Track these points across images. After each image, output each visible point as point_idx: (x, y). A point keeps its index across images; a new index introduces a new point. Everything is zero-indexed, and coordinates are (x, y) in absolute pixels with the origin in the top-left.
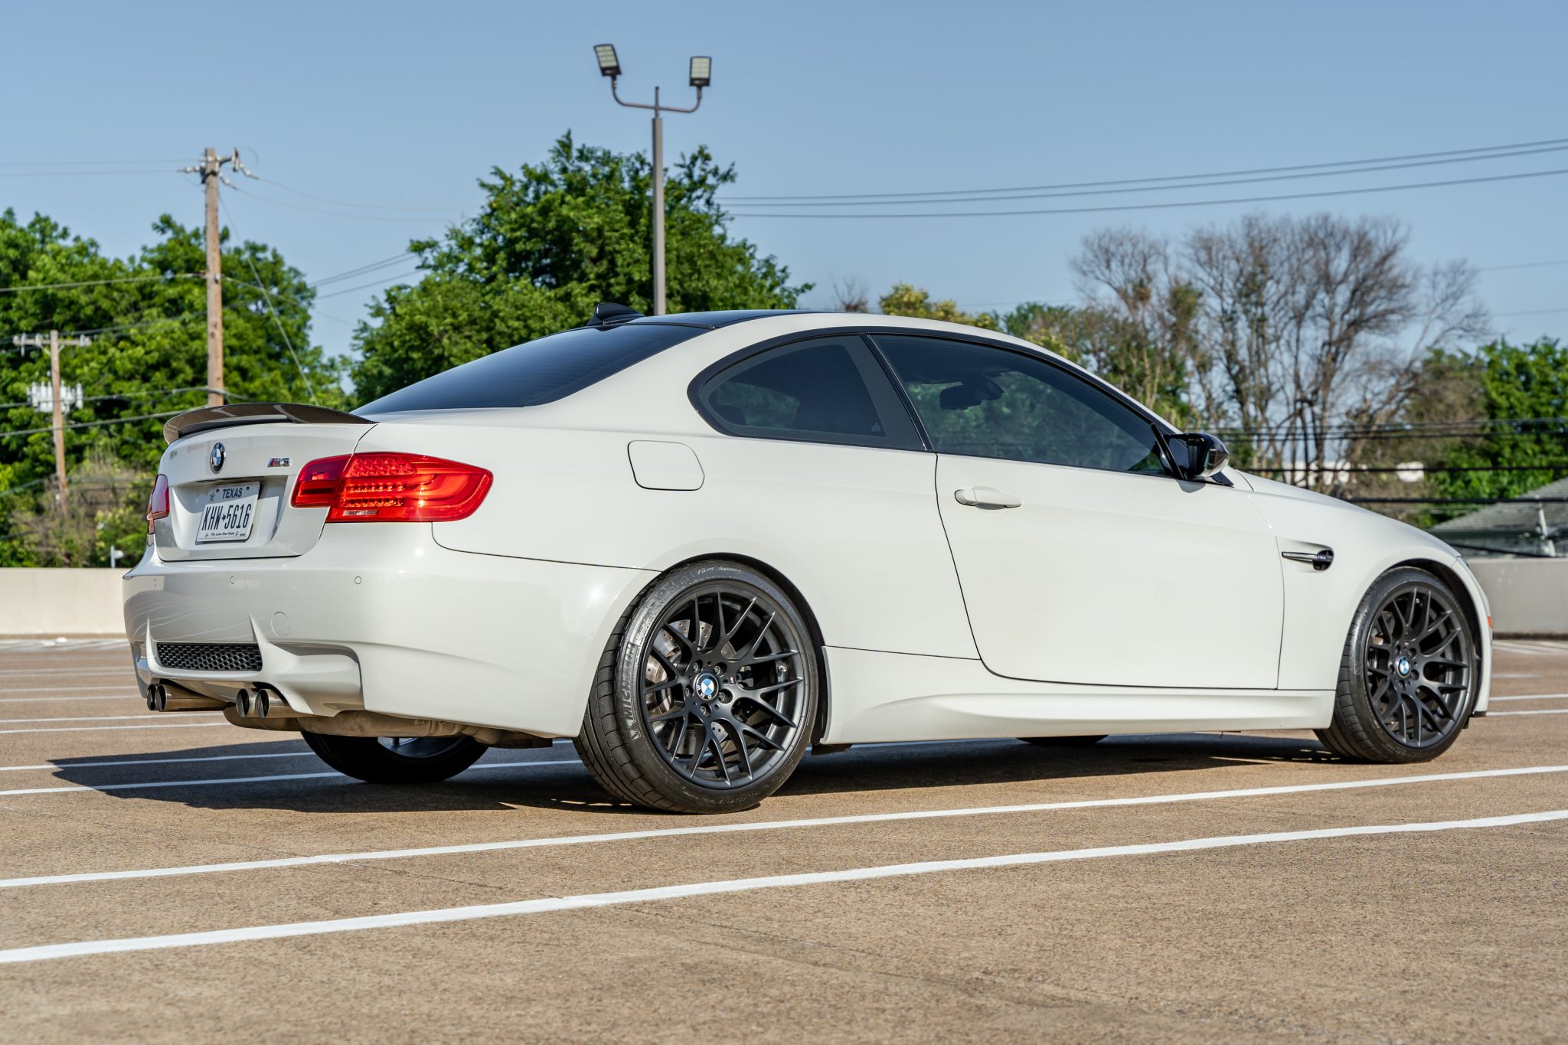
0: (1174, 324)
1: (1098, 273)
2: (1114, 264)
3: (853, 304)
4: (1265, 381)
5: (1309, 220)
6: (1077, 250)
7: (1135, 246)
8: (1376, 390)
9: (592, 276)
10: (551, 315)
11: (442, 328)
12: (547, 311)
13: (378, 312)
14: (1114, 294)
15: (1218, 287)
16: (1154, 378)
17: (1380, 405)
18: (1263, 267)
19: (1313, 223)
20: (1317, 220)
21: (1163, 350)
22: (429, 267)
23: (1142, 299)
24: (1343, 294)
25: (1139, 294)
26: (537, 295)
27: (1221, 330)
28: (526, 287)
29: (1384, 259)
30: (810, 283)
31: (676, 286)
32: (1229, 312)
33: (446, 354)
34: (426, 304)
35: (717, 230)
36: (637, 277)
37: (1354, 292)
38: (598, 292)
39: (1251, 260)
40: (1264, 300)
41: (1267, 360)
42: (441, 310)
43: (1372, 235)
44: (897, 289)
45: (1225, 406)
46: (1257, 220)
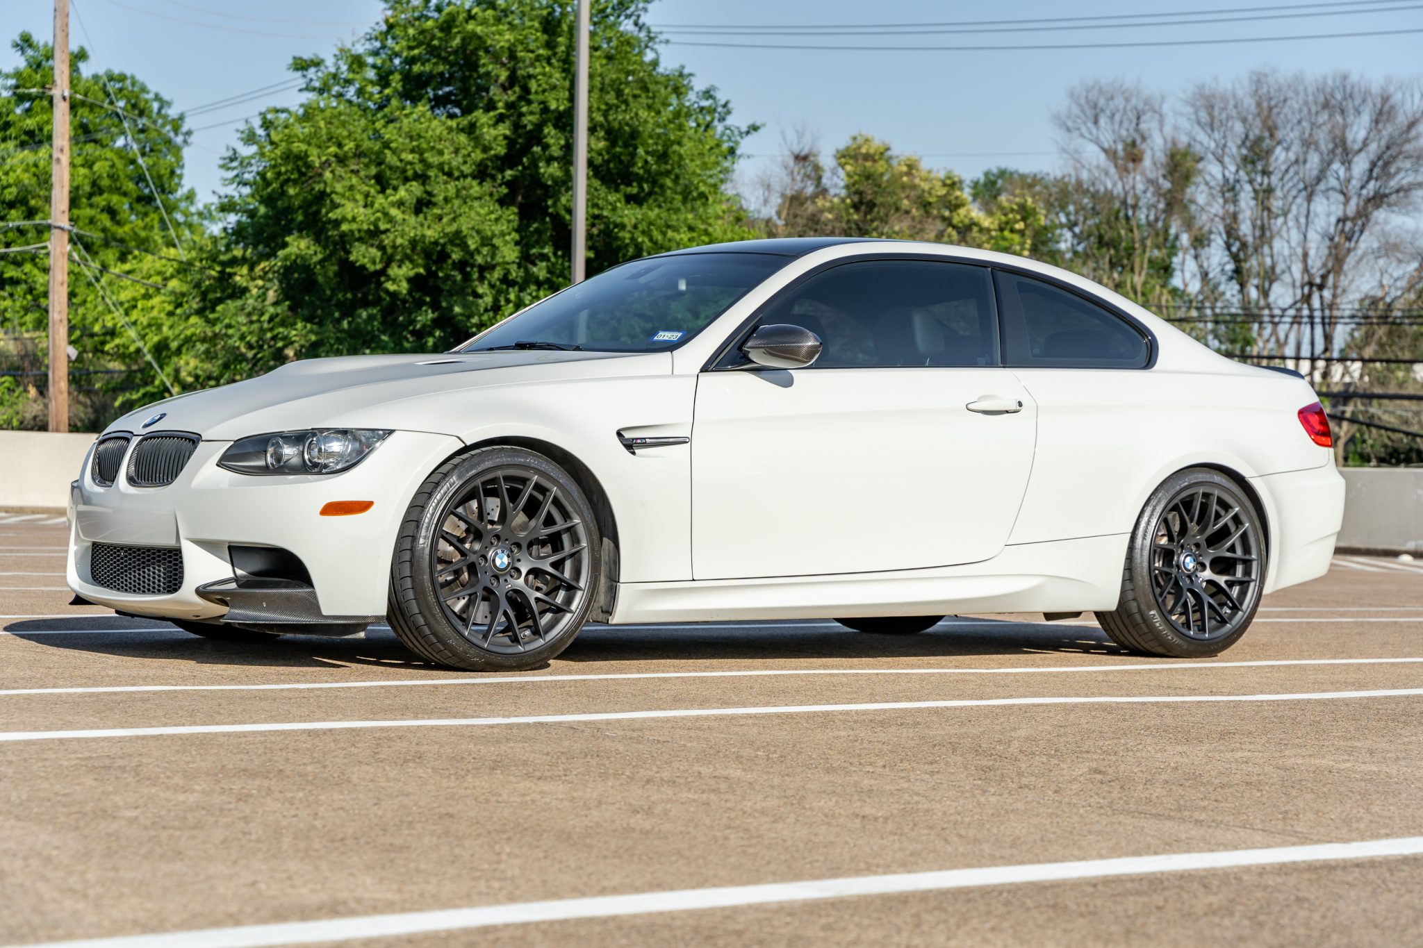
0: (1170, 191)
1: (1084, 131)
2: (1103, 121)
3: (803, 154)
4: (1268, 261)
5: (1325, 78)
6: (1062, 103)
7: (1127, 100)
8: (1396, 275)
9: (500, 104)
10: (452, 149)
11: (324, 158)
12: (447, 144)
13: (250, 138)
14: (1102, 156)
15: (1220, 151)
16: (1144, 251)
17: (1399, 293)
18: (1272, 130)
19: (1330, 82)
20: (1334, 80)
21: (1157, 220)
22: (314, 89)
23: (1134, 161)
24: (1360, 165)
25: (1132, 155)
26: (435, 123)
27: (1221, 201)
28: (423, 115)
29: (1412, 125)
30: (758, 124)
31: (599, 118)
32: (1231, 181)
33: (328, 190)
34: (306, 130)
35: (649, 56)
36: (553, 106)
37: (1373, 165)
38: (508, 123)
39: (1258, 122)
40: (1271, 169)
41: (1272, 237)
42: (324, 138)
43: (1397, 98)
44: (855, 139)
45: (1222, 288)
46: (1266, 76)
